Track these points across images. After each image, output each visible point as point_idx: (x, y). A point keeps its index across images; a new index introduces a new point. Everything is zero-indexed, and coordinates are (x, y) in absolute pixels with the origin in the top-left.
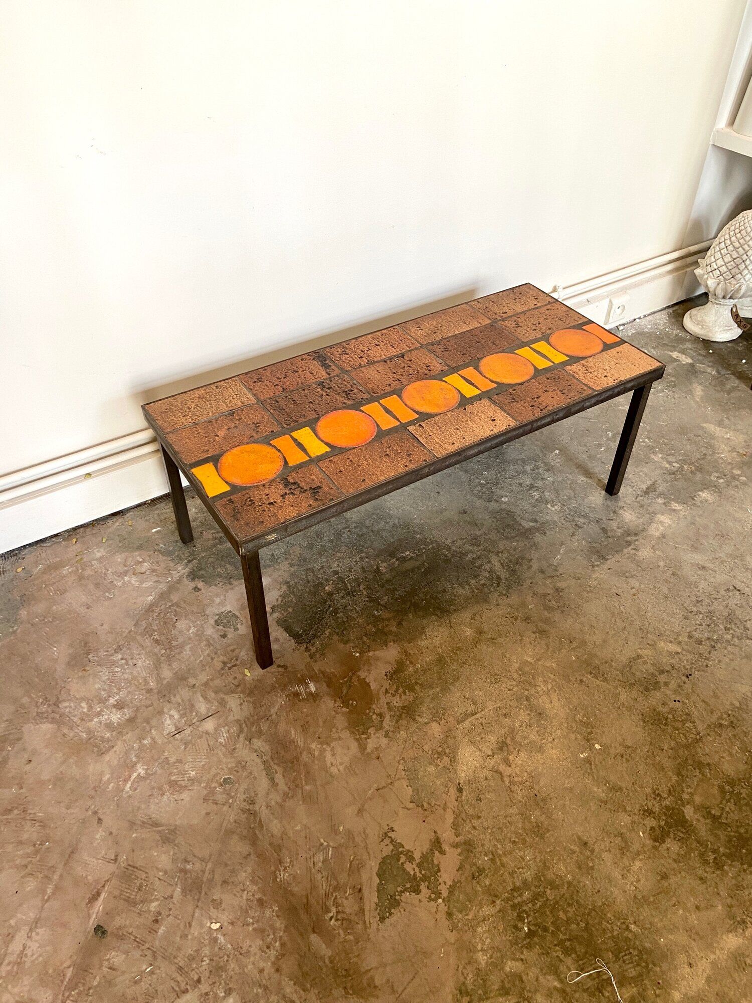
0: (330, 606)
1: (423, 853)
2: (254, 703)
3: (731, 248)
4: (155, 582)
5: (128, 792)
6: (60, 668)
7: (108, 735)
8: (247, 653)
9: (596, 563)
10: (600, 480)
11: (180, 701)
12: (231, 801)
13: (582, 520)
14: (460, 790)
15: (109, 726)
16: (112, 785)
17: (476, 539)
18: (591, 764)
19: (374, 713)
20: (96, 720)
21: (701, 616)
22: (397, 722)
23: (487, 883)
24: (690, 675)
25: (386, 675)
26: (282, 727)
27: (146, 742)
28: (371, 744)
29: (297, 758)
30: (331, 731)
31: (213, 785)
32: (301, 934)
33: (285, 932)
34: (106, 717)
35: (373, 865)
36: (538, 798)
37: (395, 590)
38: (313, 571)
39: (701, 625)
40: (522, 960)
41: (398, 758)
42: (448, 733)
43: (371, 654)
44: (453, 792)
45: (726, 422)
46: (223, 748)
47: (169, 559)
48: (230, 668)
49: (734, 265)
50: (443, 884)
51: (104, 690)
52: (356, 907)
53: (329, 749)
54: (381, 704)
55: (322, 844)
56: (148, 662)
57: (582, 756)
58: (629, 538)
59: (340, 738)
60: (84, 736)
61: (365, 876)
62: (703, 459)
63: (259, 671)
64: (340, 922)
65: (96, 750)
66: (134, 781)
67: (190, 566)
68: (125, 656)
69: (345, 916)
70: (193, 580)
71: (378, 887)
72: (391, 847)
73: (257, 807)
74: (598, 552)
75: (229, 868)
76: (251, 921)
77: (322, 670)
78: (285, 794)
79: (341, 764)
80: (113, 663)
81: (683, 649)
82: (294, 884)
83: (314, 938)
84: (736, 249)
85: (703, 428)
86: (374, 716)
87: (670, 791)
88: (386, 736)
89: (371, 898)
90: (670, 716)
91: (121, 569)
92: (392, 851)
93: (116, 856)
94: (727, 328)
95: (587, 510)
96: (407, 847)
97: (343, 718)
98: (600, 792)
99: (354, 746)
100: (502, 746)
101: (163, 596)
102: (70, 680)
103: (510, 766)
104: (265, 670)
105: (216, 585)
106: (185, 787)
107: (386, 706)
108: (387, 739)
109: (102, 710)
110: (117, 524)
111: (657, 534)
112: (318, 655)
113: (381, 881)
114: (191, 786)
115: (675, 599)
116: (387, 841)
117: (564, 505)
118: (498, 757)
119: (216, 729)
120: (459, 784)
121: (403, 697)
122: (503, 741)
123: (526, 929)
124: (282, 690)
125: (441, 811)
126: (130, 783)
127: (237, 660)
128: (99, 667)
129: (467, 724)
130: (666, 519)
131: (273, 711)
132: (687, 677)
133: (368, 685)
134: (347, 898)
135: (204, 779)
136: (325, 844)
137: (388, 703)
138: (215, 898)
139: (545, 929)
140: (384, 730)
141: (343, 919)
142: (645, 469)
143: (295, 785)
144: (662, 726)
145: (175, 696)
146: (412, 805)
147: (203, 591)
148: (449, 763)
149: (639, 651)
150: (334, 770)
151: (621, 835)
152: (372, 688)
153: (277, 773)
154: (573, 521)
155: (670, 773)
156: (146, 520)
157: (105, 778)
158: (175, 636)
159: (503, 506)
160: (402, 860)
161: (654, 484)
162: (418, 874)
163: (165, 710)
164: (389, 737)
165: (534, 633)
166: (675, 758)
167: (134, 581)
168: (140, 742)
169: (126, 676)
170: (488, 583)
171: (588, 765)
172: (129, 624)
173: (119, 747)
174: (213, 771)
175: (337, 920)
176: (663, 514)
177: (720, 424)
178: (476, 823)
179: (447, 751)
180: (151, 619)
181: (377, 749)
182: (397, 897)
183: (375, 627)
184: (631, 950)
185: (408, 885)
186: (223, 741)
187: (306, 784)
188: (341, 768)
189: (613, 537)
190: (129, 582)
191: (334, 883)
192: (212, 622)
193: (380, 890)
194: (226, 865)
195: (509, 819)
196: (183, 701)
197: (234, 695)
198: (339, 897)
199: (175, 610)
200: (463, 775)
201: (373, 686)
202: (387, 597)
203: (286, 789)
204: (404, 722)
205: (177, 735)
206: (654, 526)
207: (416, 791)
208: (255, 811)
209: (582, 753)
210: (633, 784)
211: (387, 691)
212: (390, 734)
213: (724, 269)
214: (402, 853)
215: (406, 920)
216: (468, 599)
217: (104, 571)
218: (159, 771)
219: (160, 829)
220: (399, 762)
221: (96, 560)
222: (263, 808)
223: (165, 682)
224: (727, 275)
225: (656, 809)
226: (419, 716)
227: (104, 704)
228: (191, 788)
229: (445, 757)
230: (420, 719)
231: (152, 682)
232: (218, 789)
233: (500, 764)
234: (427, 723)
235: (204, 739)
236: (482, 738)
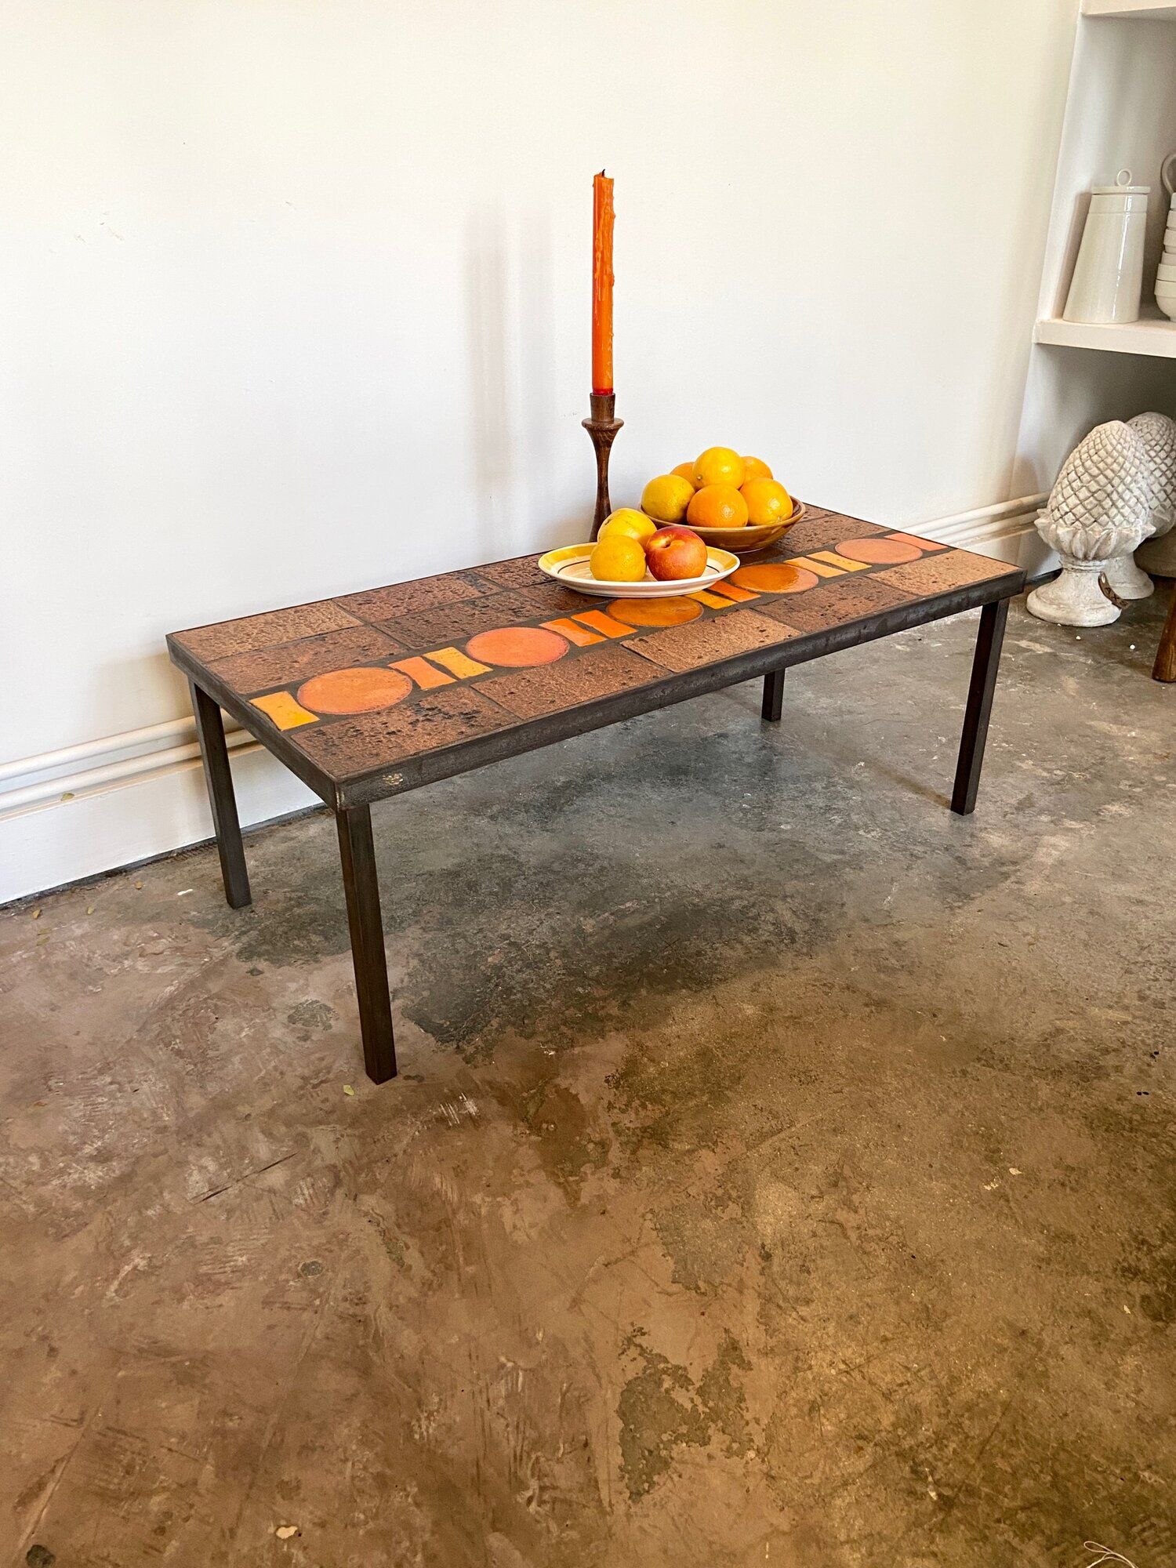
0: (497, 985)
1: (706, 1370)
2: (361, 1137)
3: (1086, 477)
4: (182, 964)
5: (111, 1299)
7: (78, 1205)
8: (348, 1059)
9: (956, 904)
10: (939, 796)
11: (220, 1143)
12: (317, 1302)
13: (921, 849)
15: (82, 1191)
16: (81, 1288)
17: (746, 880)
18: (1008, 1201)
19: (590, 1141)
20: (55, 1182)
21: (1153, 967)
22: (634, 1152)
23: (842, 1416)
24: (1157, 1053)
25: (607, 1081)
26: (416, 1171)
27: (150, 1212)
28: (589, 1190)
29: (447, 1222)
30: (511, 1173)
31: (283, 1277)
32: (469, 1535)
33: (433, 1533)
34: (76, 1176)
35: (611, 1397)
36: (918, 1260)
37: (611, 955)
38: (464, 937)
39: (1157, 980)
40: (935, 1555)
41: (641, 1210)
42: (733, 1165)
43: (577, 1050)
44: (753, 1262)
45: (1125, 718)
46: (302, 1214)
47: (207, 931)
48: (315, 1087)
49: (1095, 502)
50: (752, 1424)
51: (74, 1133)
52: (579, 1477)
53: (507, 1202)
54: (602, 1125)
55: (503, 1366)
56: (161, 1085)
57: (989, 1188)
58: (1005, 869)
59: (528, 1184)
60: (32, 1209)
61: (593, 1418)
62: (1101, 764)
63: (369, 1087)
64: (548, 1507)
65: (52, 1231)
66: (124, 1279)
67: (245, 939)
68: (119, 1079)
69: (557, 1494)
70: (249, 958)
71: (622, 1438)
72: (642, 1363)
73: (369, 1310)
74: (956, 889)
75: (314, 1421)
76: (362, 1516)
77: (488, 1078)
78: (427, 1285)
79: (531, 1226)
80: (95, 1091)
81: (1135, 1017)
82: (448, 1442)
83: (495, 1541)
84: (1094, 477)
85: (1090, 727)
86: (591, 1146)
87: (1163, 1233)
88: (616, 1175)
89: (610, 1459)
90: (1137, 1117)
91: (117, 950)
92: (644, 1371)
93: (83, 1413)
94: (1096, 606)
95: (926, 835)
96: (674, 1361)
97: (531, 1152)
98: (1034, 1244)
99: (555, 1195)
100: (836, 1180)
101: (192, 985)
102: (10, 1120)
103: (856, 1212)
104: (382, 1086)
105: (290, 964)
106: (227, 1283)
107: (610, 1129)
108: (618, 1180)
109: (68, 1166)
110: (116, 887)
111: (1050, 861)
112: (480, 1058)
113: (626, 1424)
114: (239, 1280)
115: (1101, 945)
116: (633, 1352)
117: (886, 830)
118: (830, 1200)
119: (288, 1184)
120: (763, 1246)
121: (642, 1113)
122: (835, 1172)
123: (933, 1494)
124: (415, 1115)
125: (732, 1293)
126: (116, 1283)
127: (329, 1073)
128: (67, 1098)
129: (765, 1148)
130: (1062, 842)
131: (398, 1148)
132: (1152, 1056)
133: (576, 1098)
134: (559, 1461)
135: (265, 1267)
136: (510, 1365)
137: (614, 1124)
138: (286, 1478)
139: (971, 1492)
140: (611, 1166)
141: (554, 1501)
142: (1010, 780)
143: (446, 1264)
144: (1125, 1133)
145: (209, 1135)
146: (675, 1288)
147: (267, 974)
148: (740, 1212)
149: (1058, 1022)
150: (520, 1237)
151: (1089, 1313)
152: (583, 1102)
153: (408, 1248)
154: (906, 850)
155: (1158, 1206)
156: (169, 880)
157: (68, 1279)
158: (214, 1043)
159: (784, 836)
160: (666, 1385)
161: (1029, 797)
162: (701, 1408)
163: (191, 1158)
164: (621, 1177)
165: (867, 1005)
166: (1160, 1182)
167: (141, 965)
168: (140, 1213)
169: (118, 1109)
170: (772, 938)
171: (1002, 1202)
172: (130, 1030)
173: (97, 1223)
174: (283, 1253)
175: (541, 1503)
176: (1053, 834)
177: (1116, 720)
178: (804, 1311)
179: (734, 1194)
180: (170, 1019)
181: (599, 1197)
182: (664, 1453)
183: (580, 1010)
184: (1154, 1520)
185: (684, 1429)
186: (302, 1201)
187: (468, 1263)
188: (533, 1233)
189: (976, 868)
190: (132, 967)
191: (531, 1433)
192: (283, 1017)
193: (628, 1440)
194: (308, 1417)
195: (868, 1300)
196: (225, 1141)
197: (321, 1127)
198: (542, 1459)
199: (216, 1005)
200: (769, 1230)
201: (584, 1099)
202: (598, 968)
203: (428, 1275)
204: (646, 1152)
205: (212, 1199)
206: (1042, 851)
207: (682, 1262)
208: (367, 1317)
209: (988, 1184)
210: (1093, 1227)
211: (610, 1106)
212: (623, 1173)
213: (1080, 510)
214: (664, 1372)
215: (684, 1495)
216: (741, 962)
217: (86, 954)
218: (175, 1261)
219: (173, 1359)
220: (643, 1216)
221: (74, 939)
222: (383, 1309)
223: (191, 1115)
224: (1087, 518)
225: (1146, 1264)
226: (673, 1140)
227: (74, 1155)
228: (237, 1285)
229: (730, 1203)
230: (677, 1146)
231: (168, 1115)
232: (291, 1283)
233: (836, 1210)
234: (690, 1152)
235: (265, 1201)
236: (797, 1169)
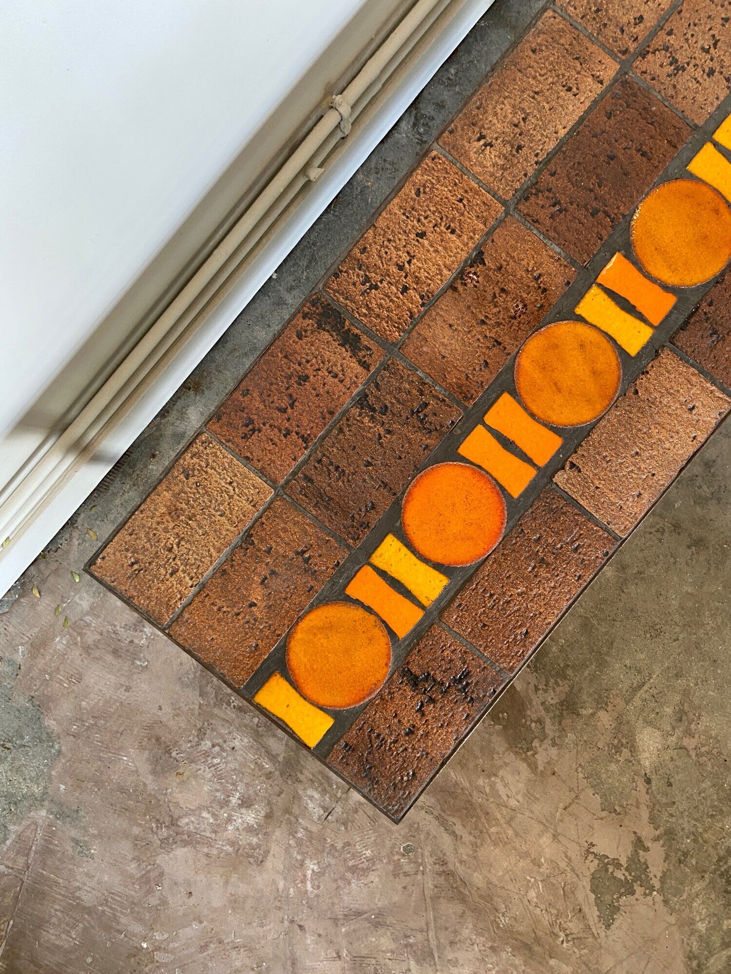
1: (628, 857)
5: (312, 892)
6: (149, 780)
7: (255, 840)
11: (311, 777)
12: (421, 868)
14: (648, 781)
15: (250, 829)
16: (292, 890)
19: (532, 721)
20: (230, 828)
22: (560, 723)
23: (694, 863)
27: (299, 835)
28: (541, 759)
29: (469, 802)
30: (493, 758)
31: (396, 858)
32: (540, 963)
33: (525, 966)
34: (240, 821)
35: (586, 883)
41: (574, 766)
42: (620, 720)
44: (642, 786)
50: (654, 878)
51: (217, 790)
52: (581, 926)
53: (498, 780)
54: (535, 710)
55: (529, 881)
56: (246, 740)
59: (506, 764)
60: (229, 849)
61: (580, 896)
64: (571, 943)
65: (252, 860)
66: (312, 879)
68: (215, 741)
69: (575, 936)
71: (596, 902)
72: (596, 862)
73: (450, 866)
75: (450, 930)
76: (491, 966)
78: (474, 844)
79: (518, 793)
80: (206, 754)
82: (517, 925)
83: (552, 962)
86: (533, 725)
88: (554, 744)
89: (592, 913)
92: (598, 865)
93: (337, 953)
96: (611, 857)
97: (499, 739)
99: (523, 767)
100: (680, 716)
102: (169, 791)
103: (694, 737)
106: (368, 868)
107: (541, 708)
108: (556, 747)
109: (230, 816)
113: (596, 895)
114: (374, 865)
116: (591, 857)
118: (679, 732)
120: (646, 774)
121: (558, 689)
122: (680, 710)
125: (634, 809)
126: (309, 882)
128: (193, 765)
129: (637, 701)
134: (570, 921)
135: (383, 854)
136: (533, 880)
137: (543, 703)
138: (450, 958)
140: (549, 738)
141: (573, 939)
143: (479, 832)
145: (301, 772)
146: (604, 814)
148: (629, 754)
150: (513, 803)
152: (518, 689)
153: (455, 825)
157: (281, 886)
160: (610, 870)
162: (629, 877)
163: (300, 792)
164: (557, 745)
168: (294, 837)
169: (232, 766)
172: (194, 697)
173: (275, 849)
174: (388, 844)
175: (568, 941)
178: (672, 810)
179: (624, 741)
181: (548, 763)
182: (616, 904)
185: (623, 890)
187: (490, 827)
188: (520, 798)
191: (554, 911)
193: (599, 902)
194: (446, 929)
195: (703, 795)
196: (314, 776)
198: (562, 922)
200: (647, 763)
203: (472, 838)
204: (567, 721)
205: (329, 817)
207: (604, 796)
208: (451, 871)
211: (537, 689)
212: (558, 741)
214: (608, 863)
215: (629, 920)
217: (110, 628)
218: (332, 861)
219: (365, 916)
220: (577, 770)
221: (88, 614)
222: (458, 865)
223: (280, 759)
226: (582, 707)
227: (228, 806)
228: (374, 868)
229: (623, 748)
230: (584, 712)
231: (267, 764)
232: (402, 860)
233: (682, 738)
234: (593, 715)
235: (361, 812)
236: (658, 713)
